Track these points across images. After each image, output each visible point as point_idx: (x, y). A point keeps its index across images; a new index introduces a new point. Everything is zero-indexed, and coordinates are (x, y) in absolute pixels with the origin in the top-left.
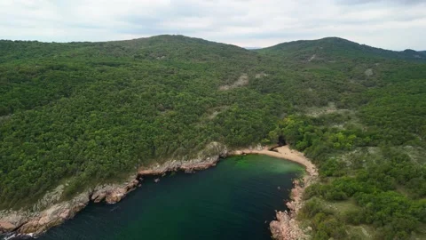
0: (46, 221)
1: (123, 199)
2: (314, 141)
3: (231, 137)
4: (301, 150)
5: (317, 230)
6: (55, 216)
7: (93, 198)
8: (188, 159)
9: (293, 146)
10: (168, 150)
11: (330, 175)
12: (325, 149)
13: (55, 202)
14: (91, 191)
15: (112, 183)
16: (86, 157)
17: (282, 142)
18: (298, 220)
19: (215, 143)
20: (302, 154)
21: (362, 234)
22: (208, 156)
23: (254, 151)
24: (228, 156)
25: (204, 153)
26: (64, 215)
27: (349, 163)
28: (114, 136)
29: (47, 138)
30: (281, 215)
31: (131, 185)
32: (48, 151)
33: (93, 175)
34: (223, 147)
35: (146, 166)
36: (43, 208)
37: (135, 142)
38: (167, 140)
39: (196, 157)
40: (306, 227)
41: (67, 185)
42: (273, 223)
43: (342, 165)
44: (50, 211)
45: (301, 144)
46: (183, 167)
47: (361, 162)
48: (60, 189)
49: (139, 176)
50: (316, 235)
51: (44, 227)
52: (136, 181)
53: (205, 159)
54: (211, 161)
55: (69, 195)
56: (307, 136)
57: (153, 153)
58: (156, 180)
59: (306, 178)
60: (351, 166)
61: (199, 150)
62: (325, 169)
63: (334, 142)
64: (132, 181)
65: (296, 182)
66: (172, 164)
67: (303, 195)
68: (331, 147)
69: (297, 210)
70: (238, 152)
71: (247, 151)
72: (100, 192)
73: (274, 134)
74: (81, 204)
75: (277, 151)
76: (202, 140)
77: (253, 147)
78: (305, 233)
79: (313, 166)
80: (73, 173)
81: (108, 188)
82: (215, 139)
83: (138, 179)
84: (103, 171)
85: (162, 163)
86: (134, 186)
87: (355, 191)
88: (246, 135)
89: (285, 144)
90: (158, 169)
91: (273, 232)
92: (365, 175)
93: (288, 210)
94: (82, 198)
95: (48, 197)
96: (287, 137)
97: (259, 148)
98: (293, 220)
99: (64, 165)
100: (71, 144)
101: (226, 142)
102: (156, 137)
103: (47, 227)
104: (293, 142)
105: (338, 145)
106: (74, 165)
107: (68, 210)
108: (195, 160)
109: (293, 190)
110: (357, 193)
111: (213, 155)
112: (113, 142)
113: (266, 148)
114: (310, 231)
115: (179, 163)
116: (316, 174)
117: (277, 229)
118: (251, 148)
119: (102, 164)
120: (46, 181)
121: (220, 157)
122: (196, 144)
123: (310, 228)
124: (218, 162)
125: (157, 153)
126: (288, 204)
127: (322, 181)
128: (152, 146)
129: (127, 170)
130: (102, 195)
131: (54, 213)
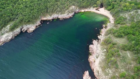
0: (3, 40)
1: (34, 31)
2: (116, 6)
3: (80, 4)
4: (109, 10)
5: (108, 52)
6: (7, 38)
7: (22, 30)
8: (61, 14)
9: (106, 8)
10: (53, 9)
11: (119, 23)
12: (119, 11)
13: (7, 32)
14: (21, 27)
15: (30, 24)
16: (19, 13)
17: (102, 6)
18: (101, 45)
19: (73, 7)
20: (109, 12)
21: (128, 56)
22: (70, 13)
23: (89, 10)
24: (78, 13)
25: (68, 12)
26: (10, 38)
27: (128, 18)
28: (31, 3)
29: (3, 3)
30: (95, 42)
31: (38, 25)
32: (3, 10)
33: (22, 21)
34: (76, 9)
35: (45, 16)
36: (3, 34)
37: (39, 6)
38: (53, 5)
39: (64, 13)
40: (104, 49)
41: (11, 25)
42: (91, 46)
43: (125, 19)
44: (4, 36)
45: (110, 7)
46: (59, 17)
47: (134, 18)
48: (8, 26)
49: (42, 20)
50: (107, 54)
51: (2, 43)
52: (40, 23)
53: (68, 14)
54: (71, 15)
55: (12, 29)
56: (113, 4)
57: (47, 11)
58: (48, 23)
59: (108, 24)
60: (129, 20)
61: (66, 10)
62: (117, 21)
63: (124, 7)
64: (38, 23)
65: (104, 26)
66: (55, 16)
67: (106, 33)
68: (122, 9)
69: (102, 40)
70: (83, 11)
71: (86, 10)
72: (25, 28)
73: (99, 3)
74: (17, 33)
75: (99, 10)
76: (68, 5)
77: (89, 9)
78: (103, 52)
79: (113, 18)
80: (13, 20)
81: (28, 26)
82: (74, 5)
83: (41, 22)
84: (25, 19)
85: (51, 15)
86: (39, 25)
87: (129, 34)
88: (87, 3)
89: (102, 7)
90: (49, 18)
91: (90, 50)
92: (134, 25)
93: (98, 39)
94: (17, 31)
95: (4, 30)
96: (104, 4)
97: (91, 9)
98: (99, 45)
99: (9, 16)
100: (13, 6)
101: (78, 6)
102: (48, 3)
103: (3, 43)
104: (107, 6)
105: (125, 8)
106: (14, 16)
107: (12, 36)
108: (64, 15)
109: (102, 30)
110: (129, 35)
111: (72, 12)
112: (30, 6)
113: (95, 9)
114: (105, 52)
115: (58, 15)
116: (113, 22)
117: (92, 48)
118: (88, 9)
119: (26, 16)
120: (2, 23)
121: (75, 13)
122: (65, 7)
123: (105, 50)
124: (74, 15)
125: (49, 11)
126: (99, 37)
127: (115, 26)
128: (47, 8)
129: (36, 18)
130: (26, 29)
131: (6, 37)
